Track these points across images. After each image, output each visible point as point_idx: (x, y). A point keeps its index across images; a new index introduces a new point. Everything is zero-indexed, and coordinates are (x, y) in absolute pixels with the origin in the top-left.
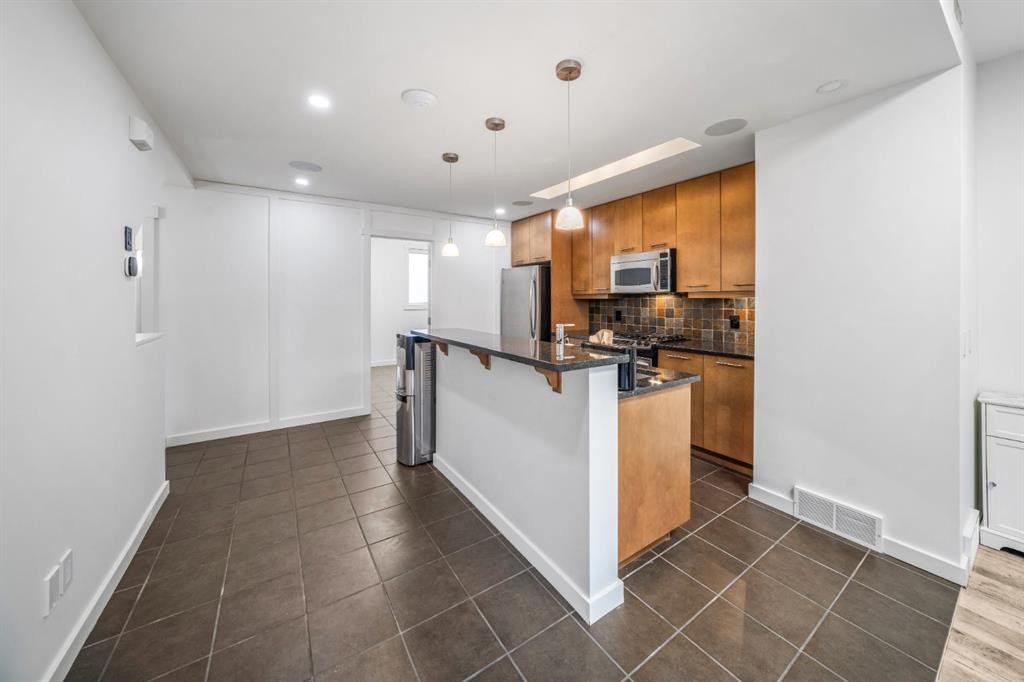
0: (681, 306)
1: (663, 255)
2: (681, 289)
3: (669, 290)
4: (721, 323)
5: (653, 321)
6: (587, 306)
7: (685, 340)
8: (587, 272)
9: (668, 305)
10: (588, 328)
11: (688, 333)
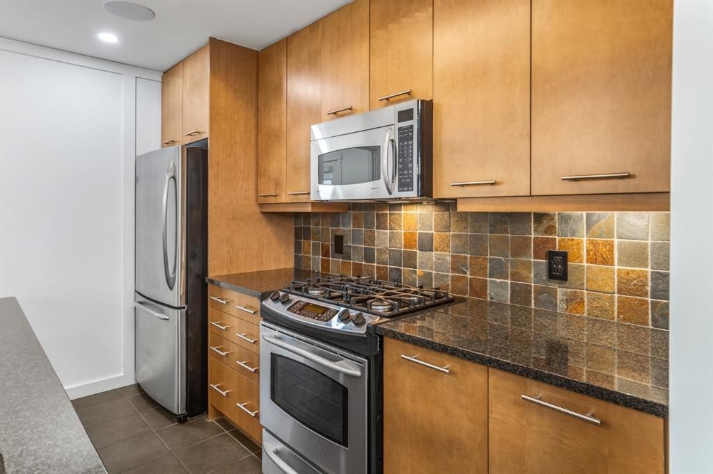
0: (448, 228)
1: (404, 115)
2: (443, 189)
3: (413, 194)
4: (527, 265)
5: (396, 258)
6: (290, 225)
7: (452, 301)
8: (278, 164)
9: (423, 226)
10: (291, 265)
11: (460, 285)
